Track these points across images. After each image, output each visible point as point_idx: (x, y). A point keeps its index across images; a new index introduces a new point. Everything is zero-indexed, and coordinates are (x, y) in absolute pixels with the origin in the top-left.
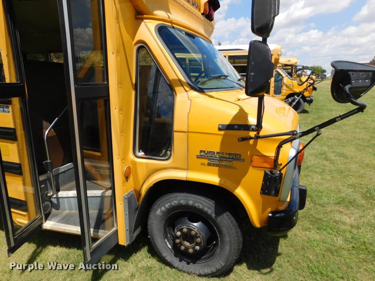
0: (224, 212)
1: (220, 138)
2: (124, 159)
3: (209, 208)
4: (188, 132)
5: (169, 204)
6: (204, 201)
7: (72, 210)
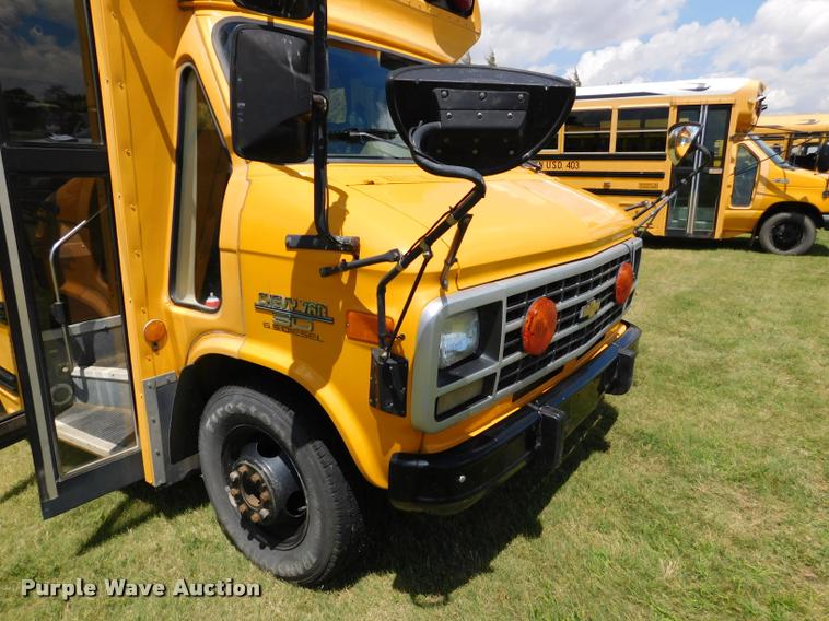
0: (311, 439)
1: (290, 266)
2: (145, 302)
3: (282, 425)
4: (240, 251)
5: (221, 409)
6: (275, 409)
7: (109, 405)
